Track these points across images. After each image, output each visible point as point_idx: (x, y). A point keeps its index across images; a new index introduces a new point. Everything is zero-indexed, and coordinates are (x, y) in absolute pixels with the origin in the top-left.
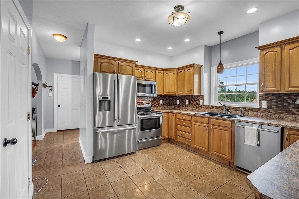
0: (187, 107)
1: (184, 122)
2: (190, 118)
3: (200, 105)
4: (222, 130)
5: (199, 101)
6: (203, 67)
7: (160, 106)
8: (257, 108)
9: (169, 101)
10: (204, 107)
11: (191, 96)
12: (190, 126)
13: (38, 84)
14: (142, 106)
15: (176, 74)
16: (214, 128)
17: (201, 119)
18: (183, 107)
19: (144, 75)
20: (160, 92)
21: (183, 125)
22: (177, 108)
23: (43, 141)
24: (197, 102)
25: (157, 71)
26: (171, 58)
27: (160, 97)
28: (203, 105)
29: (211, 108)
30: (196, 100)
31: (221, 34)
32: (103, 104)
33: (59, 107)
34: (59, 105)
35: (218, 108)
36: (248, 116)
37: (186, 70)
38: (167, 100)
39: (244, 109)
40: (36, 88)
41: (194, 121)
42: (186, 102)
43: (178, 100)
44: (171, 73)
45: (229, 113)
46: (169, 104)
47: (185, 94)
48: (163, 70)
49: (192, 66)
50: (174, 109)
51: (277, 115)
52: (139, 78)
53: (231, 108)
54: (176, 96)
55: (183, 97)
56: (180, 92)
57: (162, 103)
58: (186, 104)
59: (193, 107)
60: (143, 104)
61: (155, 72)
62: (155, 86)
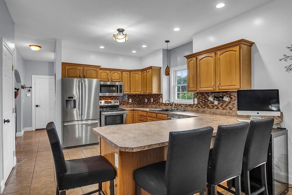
0: (152, 105)
1: (142, 118)
2: (146, 114)
3: (160, 102)
6: (162, 68)
7: (130, 105)
8: (192, 104)
9: (139, 100)
10: (163, 104)
11: (155, 95)
13: (19, 89)
14: (109, 104)
15: (141, 75)
17: (152, 114)
19: (110, 77)
20: (127, 92)
21: (142, 120)
22: (145, 106)
23: (22, 137)
24: (158, 100)
25: (124, 73)
26: (141, 59)
27: (129, 96)
28: (162, 102)
29: (167, 106)
30: (158, 98)
31: (167, 42)
32: (70, 103)
33: (36, 107)
34: (36, 105)
36: (188, 111)
37: (147, 71)
38: (137, 99)
39: (186, 106)
40: (17, 92)
41: (149, 117)
43: (146, 98)
44: (136, 74)
45: (176, 109)
46: (139, 103)
47: (147, 93)
48: (130, 71)
49: (151, 68)
51: (202, 109)
52: (106, 79)
54: (145, 95)
55: (149, 96)
56: (144, 91)
57: (131, 102)
58: (151, 102)
59: (156, 105)
60: (111, 102)
61: (122, 73)
62: (121, 86)
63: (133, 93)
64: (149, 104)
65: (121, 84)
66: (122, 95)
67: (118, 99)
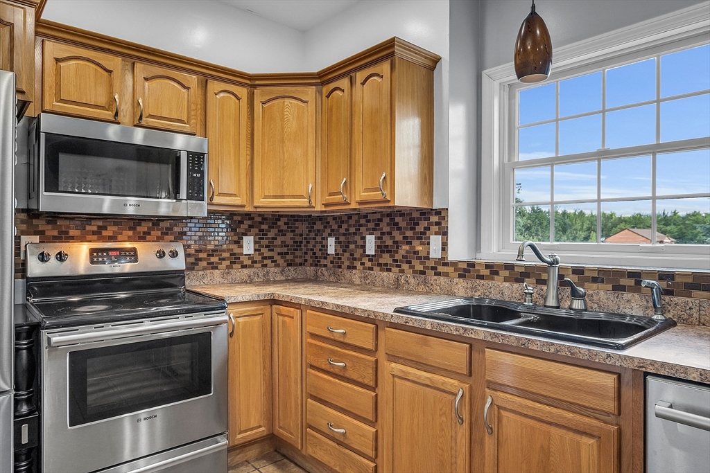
0: (371, 269)
1: (341, 357)
2: (371, 336)
3: (427, 258)
4: (550, 424)
5: (423, 238)
6: (445, 68)
7: (244, 267)
9: (290, 242)
10: (450, 270)
11: (389, 215)
12: (372, 384)
15: (312, 105)
16: (500, 408)
17: (425, 343)
18: (355, 268)
19: (126, 98)
20: (230, 195)
21: (337, 371)
22: (326, 273)
24: (415, 243)
25: (214, 86)
27: (241, 222)
28: (443, 258)
29: (481, 277)
30: (409, 233)
35: (519, 275)
36: (692, 324)
37: (360, 76)
38: (280, 239)
39: (664, 284)
41: (393, 358)
42: (363, 247)
43: (330, 235)
44: (287, 101)
45: (578, 304)
46: (289, 257)
47: (353, 206)
48: (252, 82)
49: (384, 52)
50: (316, 280)
52: (96, 107)
53: (586, 274)
54: (322, 218)
55: (352, 222)
56: (331, 194)
57: (251, 252)
58: (364, 254)
59: (395, 270)
60: (133, 255)
61: (204, 86)
62: (197, 159)
63: (265, 200)
64: (347, 263)
65: (201, 146)
66: (200, 209)
67: (179, 237)
